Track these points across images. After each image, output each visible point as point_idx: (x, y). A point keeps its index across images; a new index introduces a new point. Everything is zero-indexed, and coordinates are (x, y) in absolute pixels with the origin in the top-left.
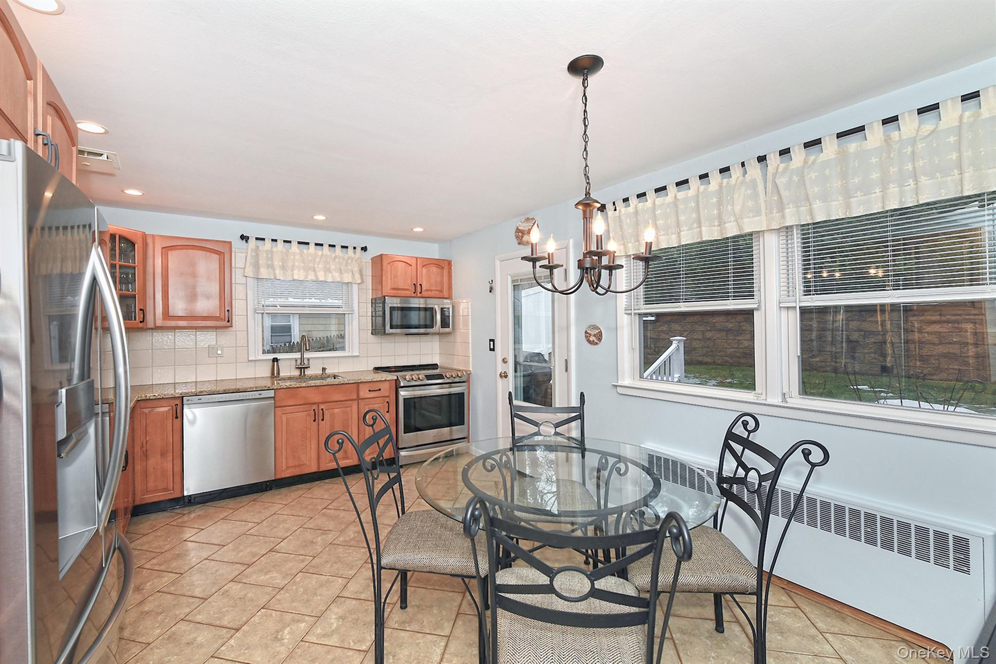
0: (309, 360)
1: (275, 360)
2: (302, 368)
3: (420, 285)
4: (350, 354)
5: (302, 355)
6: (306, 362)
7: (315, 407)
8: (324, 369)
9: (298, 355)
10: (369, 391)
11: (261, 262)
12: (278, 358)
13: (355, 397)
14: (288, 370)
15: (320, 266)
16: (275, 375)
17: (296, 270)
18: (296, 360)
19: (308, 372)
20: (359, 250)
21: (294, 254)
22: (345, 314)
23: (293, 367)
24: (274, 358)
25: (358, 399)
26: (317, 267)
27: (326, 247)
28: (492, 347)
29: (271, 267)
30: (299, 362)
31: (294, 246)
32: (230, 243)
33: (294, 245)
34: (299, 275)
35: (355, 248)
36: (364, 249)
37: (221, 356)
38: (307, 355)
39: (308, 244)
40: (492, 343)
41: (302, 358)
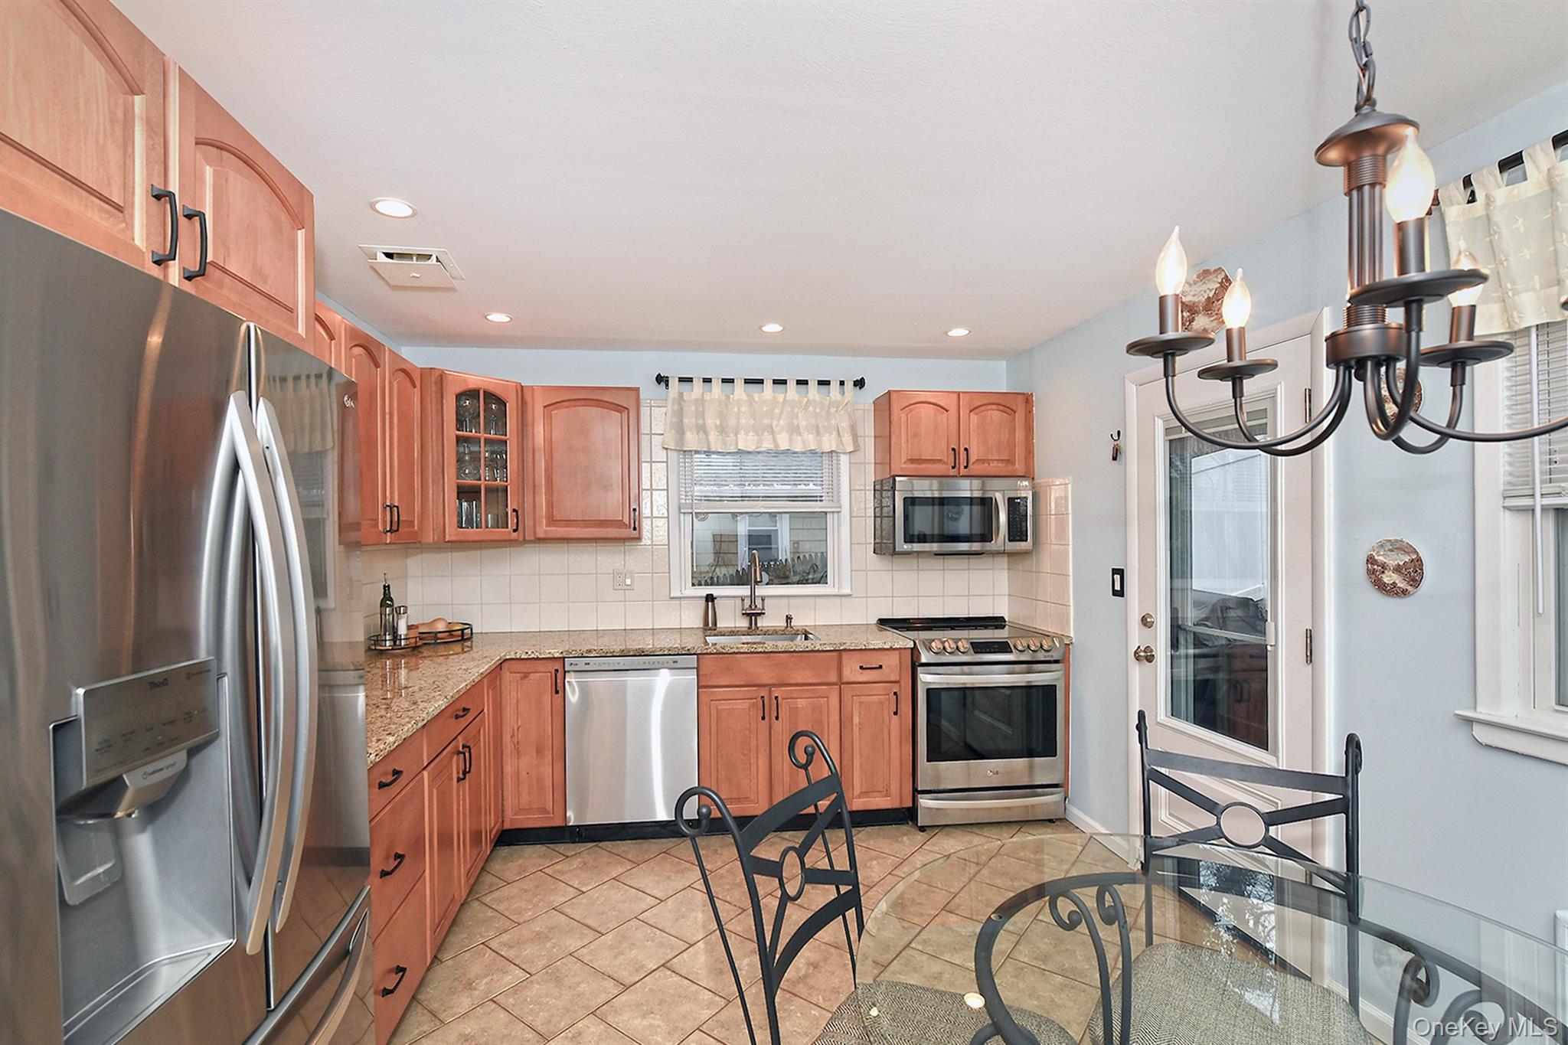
0: (763, 600)
1: (710, 598)
2: (753, 615)
3: (966, 449)
4: (835, 591)
5: (753, 591)
6: (759, 602)
7: (764, 692)
8: (789, 618)
9: (744, 591)
10: (862, 668)
11: (686, 421)
12: (715, 595)
13: (834, 679)
14: (730, 618)
15: (781, 422)
16: (710, 626)
17: (743, 432)
18: (743, 600)
19: (762, 622)
20: (849, 385)
21: (739, 402)
22: (826, 513)
23: (739, 612)
24: (708, 595)
25: (841, 683)
26: (777, 425)
27: (792, 385)
28: (1118, 587)
29: (702, 429)
30: (747, 602)
31: (739, 389)
32: (637, 390)
33: (739, 384)
34: (746, 442)
35: (842, 383)
36: (860, 384)
37: (630, 588)
38: (761, 591)
39: (761, 382)
40: (1117, 577)
41: (753, 597)
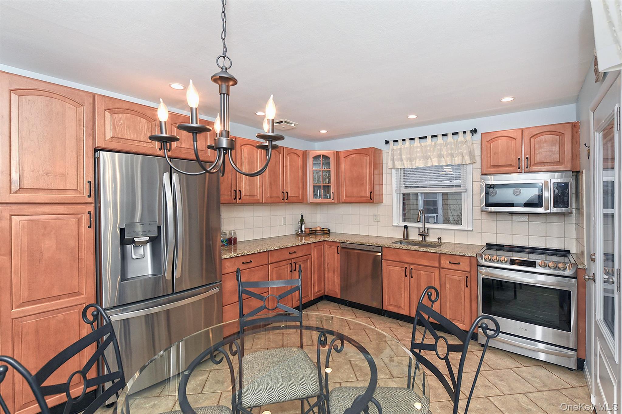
0: (428, 230)
1: (406, 227)
2: (424, 235)
3: (527, 158)
4: (466, 228)
5: (424, 225)
6: (426, 230)
7: (407, 266)
8: (439, 239)
9: (420, 225)
10: (450, 262)
11: (395, 157)
12: (408, 226)
13: (437, 265)
14: (414, 236)
15: (435, 154)
16: (406, 236)
17: (418, 159)
18: (419, 229)
19: (428, 239)
20: (469, 134)
21: (417, 147)
22: (461, 192)
23: (418, 233)
24: (405, 226)
25: (440, 268)
26: (432, 155)
27: (440, 137)
29: (401, 160)
30: (421, 230)
31: (417, 142)
32: (379, 148)
33: (417, 140)
34: (419, 164)
35: (464, 132)
36: (474, 131)
37: (378, 221)
38: (427, 226)
39: (426, 137)
41: (424, 227)
